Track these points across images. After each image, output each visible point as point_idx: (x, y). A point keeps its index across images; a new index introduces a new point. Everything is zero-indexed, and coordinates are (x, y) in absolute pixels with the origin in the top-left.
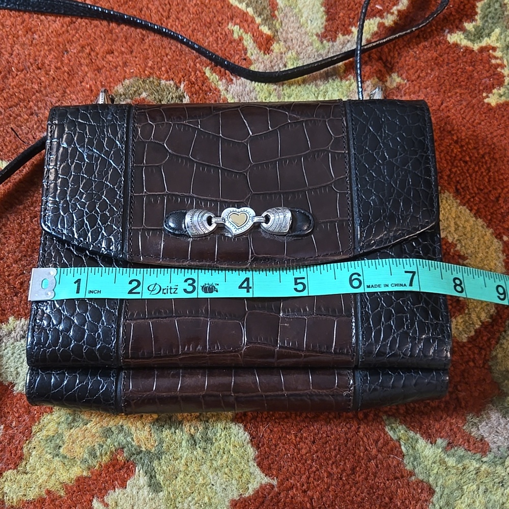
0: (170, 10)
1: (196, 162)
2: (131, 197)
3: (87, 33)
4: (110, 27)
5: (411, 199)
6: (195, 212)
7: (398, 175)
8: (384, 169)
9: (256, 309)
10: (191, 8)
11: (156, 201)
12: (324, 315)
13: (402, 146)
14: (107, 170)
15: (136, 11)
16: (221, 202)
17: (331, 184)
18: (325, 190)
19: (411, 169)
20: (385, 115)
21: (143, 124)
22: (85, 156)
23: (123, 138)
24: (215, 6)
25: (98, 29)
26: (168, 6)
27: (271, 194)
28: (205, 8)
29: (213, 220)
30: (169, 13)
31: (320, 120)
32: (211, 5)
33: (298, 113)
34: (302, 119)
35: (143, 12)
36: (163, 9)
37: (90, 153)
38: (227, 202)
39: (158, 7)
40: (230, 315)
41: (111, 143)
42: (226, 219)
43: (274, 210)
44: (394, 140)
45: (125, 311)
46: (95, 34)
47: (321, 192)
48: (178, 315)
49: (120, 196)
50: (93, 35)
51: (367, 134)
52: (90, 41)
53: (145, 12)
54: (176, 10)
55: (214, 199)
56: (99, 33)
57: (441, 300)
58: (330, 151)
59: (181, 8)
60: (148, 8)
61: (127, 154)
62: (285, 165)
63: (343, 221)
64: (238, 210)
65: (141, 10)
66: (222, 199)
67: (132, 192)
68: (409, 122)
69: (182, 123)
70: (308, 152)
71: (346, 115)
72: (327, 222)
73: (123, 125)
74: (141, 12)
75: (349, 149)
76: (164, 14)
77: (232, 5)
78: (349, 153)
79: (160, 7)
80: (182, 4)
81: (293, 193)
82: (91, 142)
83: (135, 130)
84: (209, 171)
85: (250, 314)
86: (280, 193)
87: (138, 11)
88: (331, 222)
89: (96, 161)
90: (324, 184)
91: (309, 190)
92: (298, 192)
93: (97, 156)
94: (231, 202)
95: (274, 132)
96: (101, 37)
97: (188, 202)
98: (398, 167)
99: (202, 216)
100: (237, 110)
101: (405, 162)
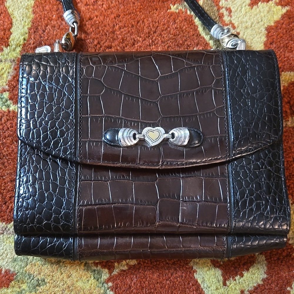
0: (157, 27)
1: (123, 94)
2: (80, 118)
3: (98, 30)
4: (114, 29)
5: (266, 122)
6: (125, 130)
7: (258, 105)
8: (248, 101)
9: (164, 198)
10: (172, 30)
11: (97, 120)
12: (209, 202)
13: (260, 86)
14: (63, 98)
15: (134, 22)
16: (141, 122)
17: (214, 111)
18: (210, 115)
19: (265, 101)
20: (249, 63)
21: (87, 66)
22: (47, 88)
23: (73, 75)
24: (189, 32)
25: (106, 28)
26: (157, 24)
27: (174, 117)
28: (181, 32)
29: (137, 136)
30: (156, 29)
31: (206, 66)
32: (186, 31)
33: (192, 60)
34: (194, 65)
35: (139, 24)
36: (153, 25)
37: (50, 86)
38: (145, 122)
39: (150, 23)
40: (148, 202)
41: (65, 79)
42: (146, 135)
43: (177, 129)
44: (255, 81)
45: (79, 200)
46: (103, 31)
47: (207, 116)
48: (114, 202)
49: (72, 117)
50: (101, 31)
51: (237, 77)
52: (98, 36)
53: (141, 24)
54: (161, 28)
55: (136, 120)
56: (106, 32)
57: (284, 191)
58: (213, 88)
59: (165, 28)
60: (143, 22)
61: (76, 87)
62: (183, 97)
63: (222, 136)
64: (153, 129)
65: (138, 22)
66: (142, 121)
67: (80, 114)
68: (265, 68)
69: (114, 65)
70: (198, 88)
71: (223, 63)
72: (212, 137)
73: (73, 66)
74: (138, 23)
75: (225, 87)
76: (153, 29)
77: (200, 35)
78: (225, 90)
79: (151, 23)
80: (167, 25)
81: (189, 117)
82: (51, 78)
83: (82, 70)
84: (132, 100)
85: (161, 201)
86: (180, 117)
87: (136, 22)
88: (215, 137)
89: (55, 92)
90: (209, 111)
91: (200, 115)
92: (192, 116)
93: (55, 88)
94: (148, 123)
95: (176, 74)
96: (106, 35)
97: (119, 122)
98: (257, 101)
99: (130, 133)
100: (151, 57)
101: (262, 97)
